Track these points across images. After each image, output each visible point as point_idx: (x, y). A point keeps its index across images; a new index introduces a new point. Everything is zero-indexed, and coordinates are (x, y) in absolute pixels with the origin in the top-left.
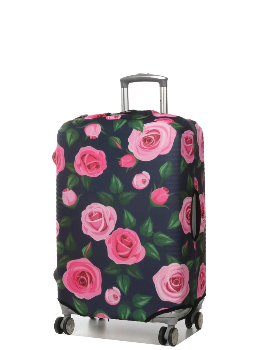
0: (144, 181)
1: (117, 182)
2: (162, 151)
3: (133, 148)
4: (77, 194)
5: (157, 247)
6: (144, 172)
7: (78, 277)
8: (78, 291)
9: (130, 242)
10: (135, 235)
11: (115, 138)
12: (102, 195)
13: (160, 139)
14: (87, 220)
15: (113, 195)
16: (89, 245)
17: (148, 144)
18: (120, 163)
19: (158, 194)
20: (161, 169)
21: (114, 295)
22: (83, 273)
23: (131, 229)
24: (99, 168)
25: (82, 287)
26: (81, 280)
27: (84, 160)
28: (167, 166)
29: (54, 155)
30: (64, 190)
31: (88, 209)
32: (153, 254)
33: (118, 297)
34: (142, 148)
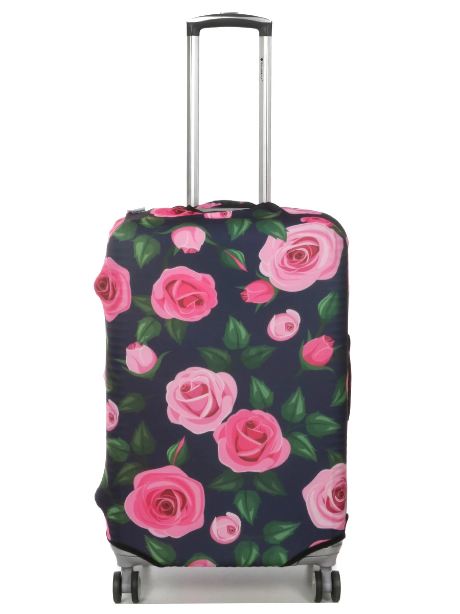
0: (289, 327)
1: (237, 331)
2: (323, 273)
3: (269, 268)
4: (157, 352)
5: (311, 439)
6: (289, 311)
7: (157, 500)
8: (160, 525)
9: (261, 433)
11: (235, 251)
12: (209, 353)
13: (319, 253)
14: (177, 399)
15: (230, 352)
16: (182, 443)
17: (297, 261)
18: (243, 295)
19: (315, 349)
20: (322, 304)
21: (228, 527)
22: (168, 492)
23: (265, 410)
24: (202, 305)
25: (165, 516)
26: (162, 506)
27: (171, 292)
28: (331, 300)
29: (101, 282)
30: (130, 346)
31: (180, 379)
32: (305, 451)
33: (237, 529)
34: (286, 268)
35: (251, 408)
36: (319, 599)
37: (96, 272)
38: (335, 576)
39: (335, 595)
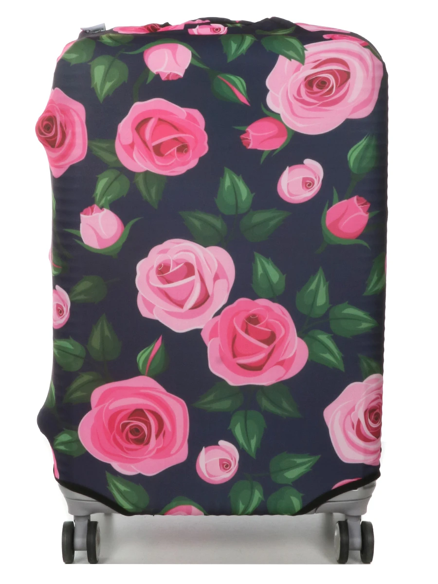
0: (307, 184)
1: (235, 188)
2: (355, 109)
3: (280, 101)
4: (124, 220)
5: (336, 339)
6: (308, 162)
7: (124, 423)
8: (127, 458)
9: (269, 331)
10: (283, 314)
11: (233, 78)
12: (196, 219)
13: (350, 81)
14: (150, 282)
15: (226, 219)
16: (158, 345)
17: (321, 92)
18: (244, 139)
19: (344, 214)
20: (353, 151)
21: (221, 461)
22: (138, 413)
23: (273, 300)
24: (186, 152)
25: (134, 446)
26: (131, 432)
27: (144, 134)
28: (366, 148)
29: (45, 123)
30: (85, 210)
31: (156, 256)
32: (328, 356)
33: (233, 463)
34: (303, 102)
35: (254, 297)
36: (343, 559)
37: (39, 109)
38: (367, 530)
39: (366, 556)
